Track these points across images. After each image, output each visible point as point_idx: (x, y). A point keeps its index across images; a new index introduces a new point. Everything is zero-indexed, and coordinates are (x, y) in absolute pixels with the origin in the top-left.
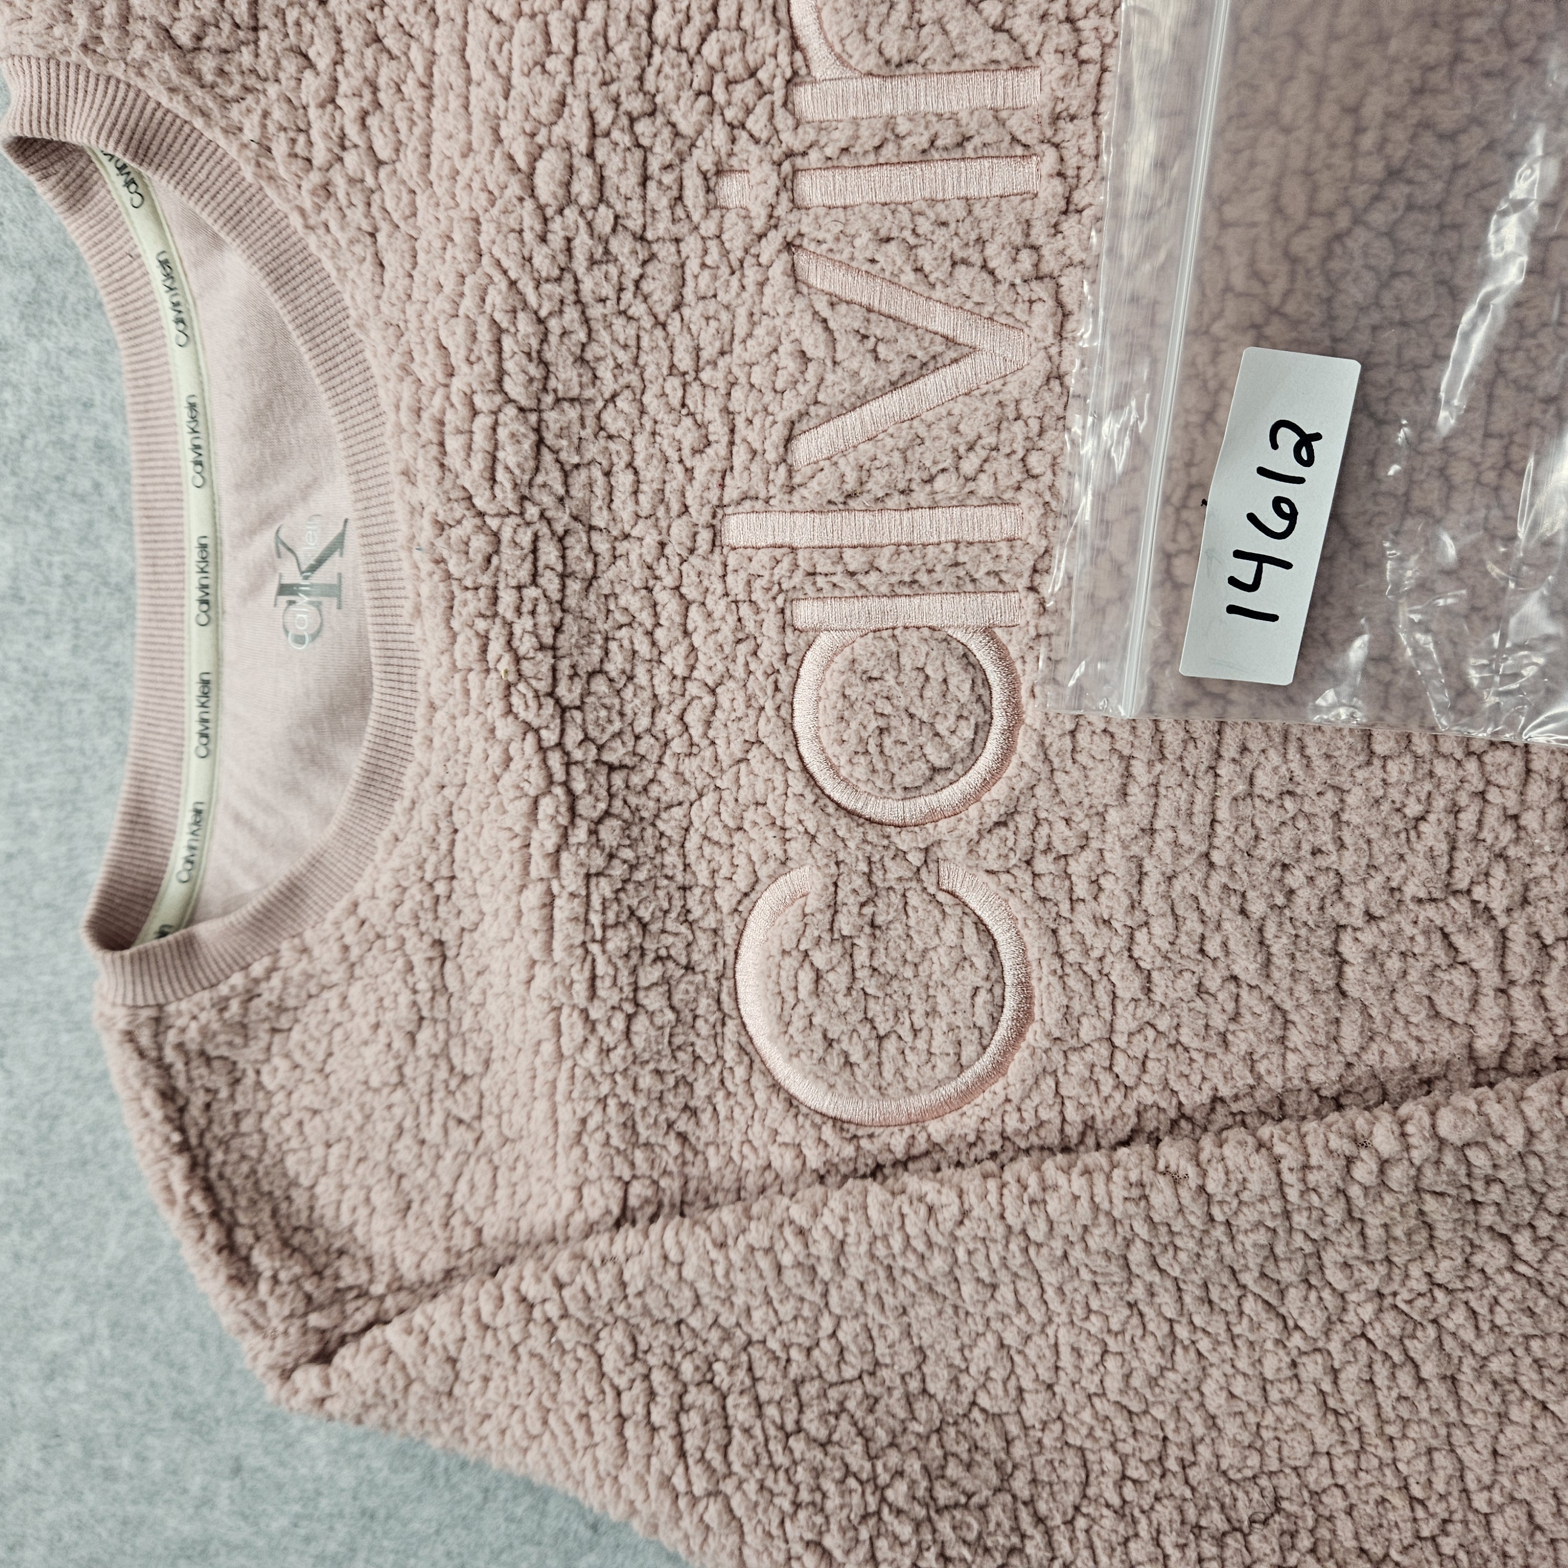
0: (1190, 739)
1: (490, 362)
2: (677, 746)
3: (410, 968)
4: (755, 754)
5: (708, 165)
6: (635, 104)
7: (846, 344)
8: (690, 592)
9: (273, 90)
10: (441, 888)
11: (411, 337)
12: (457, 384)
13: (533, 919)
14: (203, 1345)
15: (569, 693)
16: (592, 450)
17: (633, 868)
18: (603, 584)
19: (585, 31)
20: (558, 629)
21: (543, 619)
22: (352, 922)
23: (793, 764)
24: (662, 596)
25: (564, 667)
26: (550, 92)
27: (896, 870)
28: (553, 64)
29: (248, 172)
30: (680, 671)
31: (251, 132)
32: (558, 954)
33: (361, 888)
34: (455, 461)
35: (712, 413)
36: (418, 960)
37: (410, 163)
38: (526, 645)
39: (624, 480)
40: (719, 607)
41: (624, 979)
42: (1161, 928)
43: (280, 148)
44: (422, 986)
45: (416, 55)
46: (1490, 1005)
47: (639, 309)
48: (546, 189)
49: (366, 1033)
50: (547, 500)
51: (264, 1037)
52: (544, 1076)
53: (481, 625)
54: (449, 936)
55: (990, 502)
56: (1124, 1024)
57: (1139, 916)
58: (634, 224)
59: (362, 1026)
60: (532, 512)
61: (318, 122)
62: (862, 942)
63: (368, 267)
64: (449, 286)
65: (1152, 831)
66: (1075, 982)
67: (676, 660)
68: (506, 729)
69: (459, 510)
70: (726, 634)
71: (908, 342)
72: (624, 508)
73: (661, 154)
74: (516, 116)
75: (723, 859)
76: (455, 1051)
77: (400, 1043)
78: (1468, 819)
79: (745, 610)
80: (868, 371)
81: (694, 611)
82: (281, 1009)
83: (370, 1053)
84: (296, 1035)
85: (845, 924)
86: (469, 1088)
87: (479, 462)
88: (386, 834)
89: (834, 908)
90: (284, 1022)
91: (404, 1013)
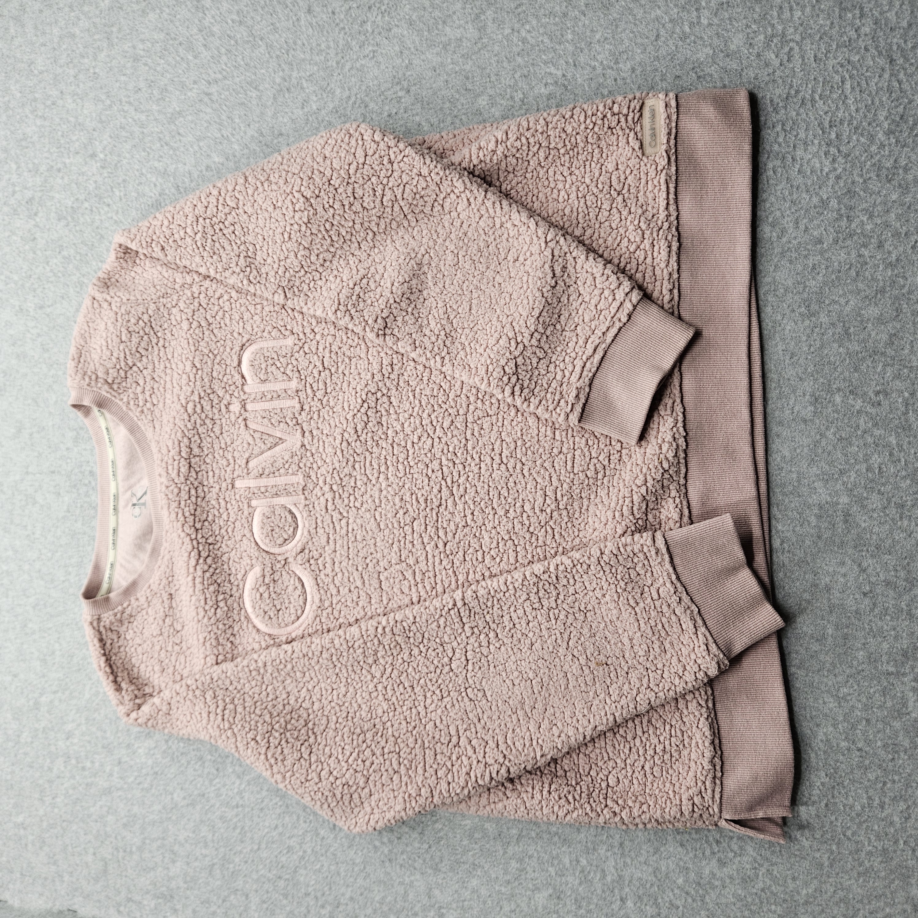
0: (341, 528)
1: (177, 449)
2: (226, 538)
3: (163, 602)
4: (244, 538)
5: (226, 403)
6: (209, 391)
7: (258, 440)
8: (227, 499)
9: (130, 390)
10: (170, 579)
11: (161, 444)
12: (171, 454)
13: (191, 584)
14: (111, 723)
15: (198, 526)
16: (203, 467)
17: (216, 569)
18: (207, 499)
19: (197, 376)
20: (195, 510)
21: (191, 508)
22: (149, 590)
23: (252, 540)
24: (221, 501)
25: (197, 519)
26: (190, 390)
27: (278, 565)
28: (191, 383)
29: (124, 408)
30: (226, 519)
31: (125, 400)
32: (197, 592)
33: (151, 581)
34: (170, 471)
35: (230, 457)
36: (165, 599)
37: (161, 405)
38: (187, 514)
39: (211, 474)
40: (234, 502)
41: (214, 598)
42: (340, 575)
43: (132, 403)
44: (166, 606)
45: (162, 382)
46: (414, 589)
47: (212, 435)
48: (190, 410)
49: (152, 621)
50: (192, 479)
51: (126, 624)
52: (195, 627)
53: (176, 510)
54: (172, 592)
55: (292, 474)
56: (334, 602)
57: (334, 573)
58: (210, 416)
59: (151, 619)
60: (188, 482)
61: (141, 397)
62: (271, 585)
63: (152, 429)
64: (169, 431)
65: (335, 551)
66: (322, 591)
67: (225, 516)
68: (183, 535)
69: (171, 483)
70: (236, 509)
71: (271, 439)
72: (211, 480)
73: (216, 401)
74: (183, 395)
75: (238, 566)
76: (175, 624)
77: (161, 623)
78: (402, 543)
79: (240, 503)
80: (263, 446)
81: (229, 505)
82: (131, 616)
83: (153, 626)
84: (135, 623)
85: (267, 580)
86: (179, 634)
87: (176, 471)
88: (157, 566)
89: (264, 576)
90: (132, 620)
91: (162, 614)
